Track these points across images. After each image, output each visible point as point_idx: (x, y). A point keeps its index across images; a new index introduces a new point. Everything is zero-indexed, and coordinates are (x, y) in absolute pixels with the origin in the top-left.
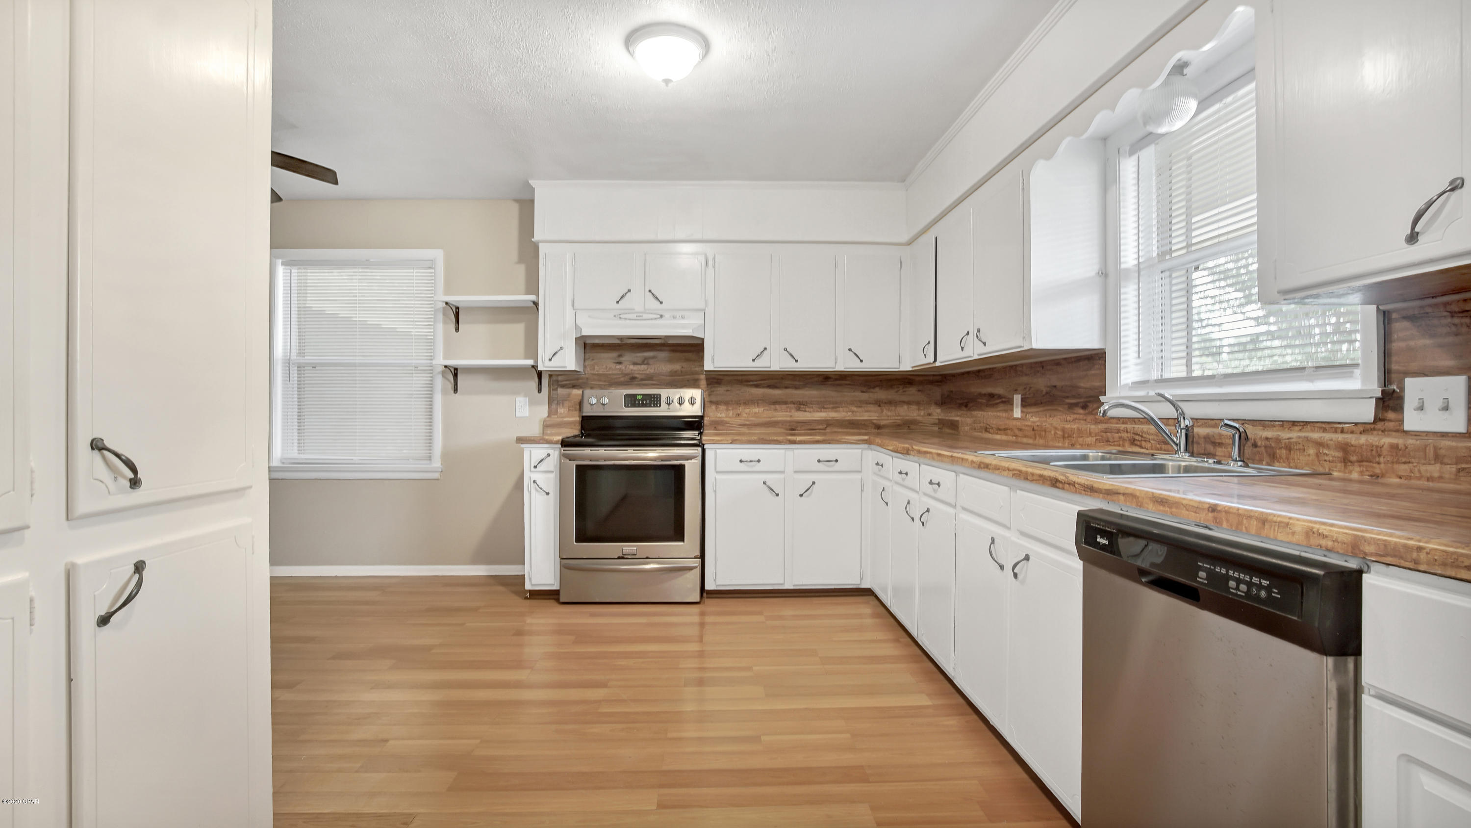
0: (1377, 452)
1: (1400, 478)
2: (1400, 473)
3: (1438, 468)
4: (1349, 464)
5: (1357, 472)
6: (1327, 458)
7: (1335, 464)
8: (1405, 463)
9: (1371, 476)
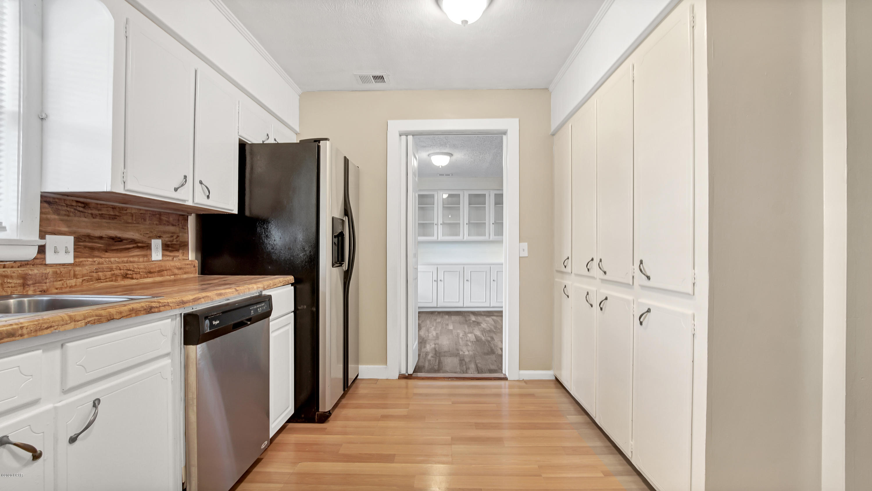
0: (45, 276)
1: (57, 289)
2: (57, 287)
3: (75, 281)
4: (27, 286)
5: (32, 291)
6: (10, 285)
7: (16, 288)
8: (60, 281)
9: (41, 291)
